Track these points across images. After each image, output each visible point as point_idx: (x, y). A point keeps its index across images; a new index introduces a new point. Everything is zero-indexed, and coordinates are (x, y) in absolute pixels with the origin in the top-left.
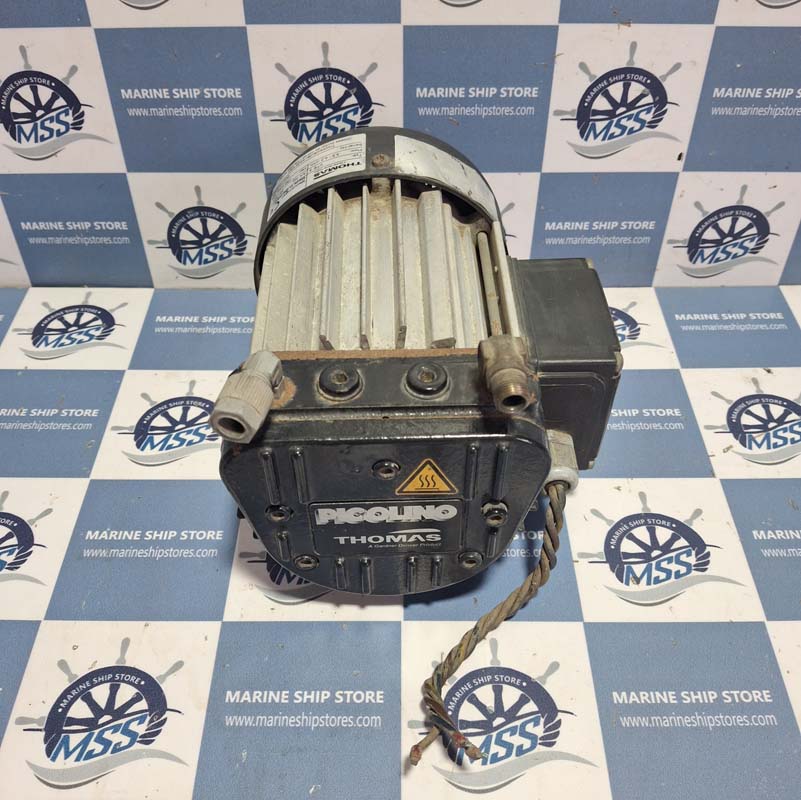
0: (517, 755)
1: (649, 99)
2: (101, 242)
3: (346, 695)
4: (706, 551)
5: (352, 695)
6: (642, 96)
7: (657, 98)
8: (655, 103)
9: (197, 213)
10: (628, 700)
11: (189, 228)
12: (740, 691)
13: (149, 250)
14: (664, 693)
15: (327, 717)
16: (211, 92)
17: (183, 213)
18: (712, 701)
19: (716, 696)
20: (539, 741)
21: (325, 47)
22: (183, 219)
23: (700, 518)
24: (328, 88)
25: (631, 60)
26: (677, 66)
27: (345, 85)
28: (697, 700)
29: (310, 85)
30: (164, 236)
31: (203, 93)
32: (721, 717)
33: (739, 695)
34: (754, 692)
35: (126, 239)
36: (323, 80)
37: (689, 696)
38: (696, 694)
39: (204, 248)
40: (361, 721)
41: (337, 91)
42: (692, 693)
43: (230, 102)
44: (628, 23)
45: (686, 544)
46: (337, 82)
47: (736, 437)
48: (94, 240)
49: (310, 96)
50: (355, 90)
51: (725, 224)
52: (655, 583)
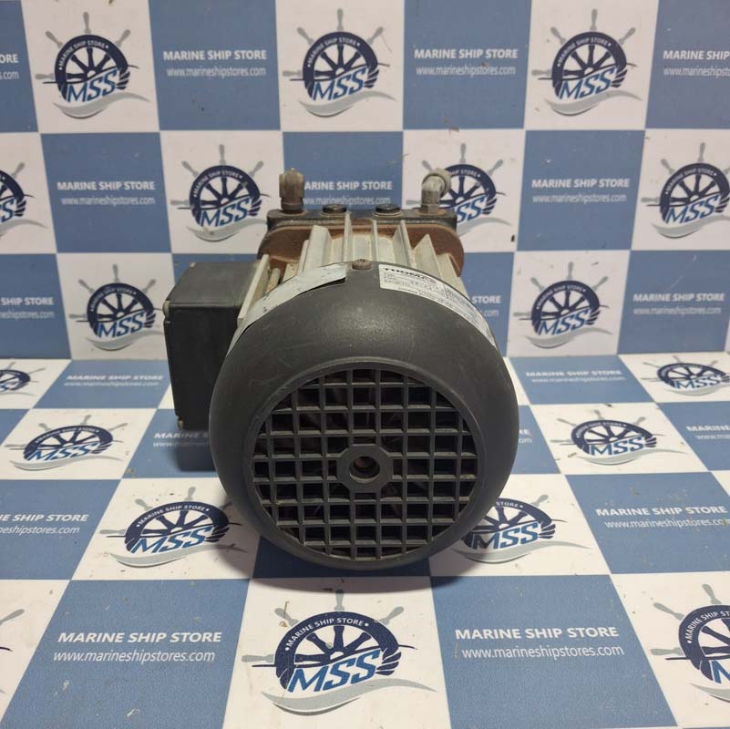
0: (352, 682)
1: (481, 190)
2: (29, 317)
3: (183, 636)
4: (551, 524)
5: (188, 636)
6: (475, 188)
7: (488, 189)
8: (486, 193)
9: (113, 290)
10: (471, 636)
11: (106, 303)
12: (586, 628)
13: (70, 323)
14: (508, 631)
15: (159, 653)
16: (130, 185)
17: (102, 290)
18: (556, 636)
19: (560, 632)
20: (376, 671)
21: (222, 149)
22: (101, 295)
23: (546, 501)
24: (224, 181)
25: (463, 159)
26: (500, 163)
27: (238, 179)
28: (542, 636)
29: (210, 179)
30: (84, 311)
31: (123, 186)
32: (566, 649)
33: (584, 631)
34: (599, 629)
35: (51, 314)
36: (221, 175)
37: (534, 632)
38: (540, 631)
39: (118, 322)
40: (194, 656)
41: (232, 184)
42: (536, 630)
43: (146, 193)
44: (456, 128)
45: (533, 519)
46: (232, 177)
47: (580, 447)
48: (23, 315)
49: (210, 188)
50: (246, 183)
51: (560, 297)
52: (501, 547)
